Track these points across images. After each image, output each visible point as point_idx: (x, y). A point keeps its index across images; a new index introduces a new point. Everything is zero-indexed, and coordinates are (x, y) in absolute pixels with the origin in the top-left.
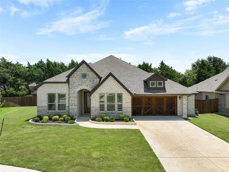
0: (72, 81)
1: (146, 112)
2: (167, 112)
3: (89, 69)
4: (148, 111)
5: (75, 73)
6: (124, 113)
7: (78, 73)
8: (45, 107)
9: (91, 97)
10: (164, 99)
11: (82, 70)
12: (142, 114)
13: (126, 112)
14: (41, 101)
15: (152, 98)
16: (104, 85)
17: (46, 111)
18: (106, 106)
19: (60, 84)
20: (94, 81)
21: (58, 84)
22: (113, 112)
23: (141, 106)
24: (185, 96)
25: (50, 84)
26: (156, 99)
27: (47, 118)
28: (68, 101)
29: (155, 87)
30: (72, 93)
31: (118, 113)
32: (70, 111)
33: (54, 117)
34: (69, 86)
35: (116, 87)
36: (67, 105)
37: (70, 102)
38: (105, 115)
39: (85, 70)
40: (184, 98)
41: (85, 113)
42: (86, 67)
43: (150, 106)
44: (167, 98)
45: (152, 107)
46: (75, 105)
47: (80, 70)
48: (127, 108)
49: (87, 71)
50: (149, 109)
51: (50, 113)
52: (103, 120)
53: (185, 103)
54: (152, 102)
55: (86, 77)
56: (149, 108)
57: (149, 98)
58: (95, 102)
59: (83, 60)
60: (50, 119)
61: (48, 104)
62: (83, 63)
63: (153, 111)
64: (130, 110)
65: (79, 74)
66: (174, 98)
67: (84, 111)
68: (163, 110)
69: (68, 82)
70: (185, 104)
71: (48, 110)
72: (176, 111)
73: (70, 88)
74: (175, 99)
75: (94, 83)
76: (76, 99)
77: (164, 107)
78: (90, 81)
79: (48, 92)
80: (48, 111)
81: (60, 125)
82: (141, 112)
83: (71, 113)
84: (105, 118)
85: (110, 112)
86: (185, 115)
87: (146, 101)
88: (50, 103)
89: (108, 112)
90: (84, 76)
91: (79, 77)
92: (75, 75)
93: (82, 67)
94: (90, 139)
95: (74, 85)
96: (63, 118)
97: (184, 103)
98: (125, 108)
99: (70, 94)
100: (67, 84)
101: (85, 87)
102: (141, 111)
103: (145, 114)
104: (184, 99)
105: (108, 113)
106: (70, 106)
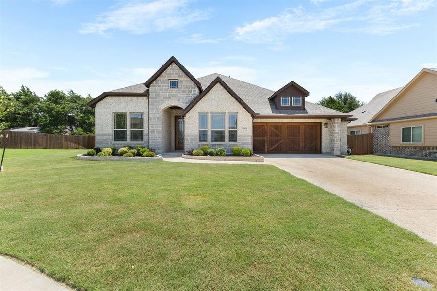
0: (154, 92)
1: (273, 148)
2: (305, 148)
3: (182, 73)
4: (275, 146)
5: (158, 78)
6: (241, 145)
7: (163, 78)
8: (109, 135)
9: (185, 119)
10: (301, 127)
11: (171, 74)
12: (266, 150)
13: (243, 143)
14: (103, 125)
15: (281, 126)
16: (207, 98)
17: (111, 142)
18: (209, 134)
19: (135, 98)
20: (189, 92)
21: (130, 98)
22: (222, 143)
23: (265, 138)
24: (338, 120)
25: (116, 97)
26: (288, 127)
27: (110, 151)
28: (147, 125)
29: (289, 105)
30: (154, 112)
31: (230, 146)
32: (151, 142)
33: (120, 149)
34: (149, 100)
35: (228, 102)
36: (145, 132)
37: (150, 127)
38: (208, 147)
39: (176, 74)
40: (337, 123)
41: (175, 149)
42: (177, 69)
43: (279, 138)
44: (305, 125)
45: (281, 140)
46: (158, 132)
47: (168, 74)
48: (245, 136)
49: (180, 76)
50: (277, 143)
51: (116, 145)
52: (205, 154)
53: (338, 131)
54: (281, 133)
55: (177, 86)
56: (278, 141)
57: (278, 126)
58: (191, 127)
59: (173, 57)
60: (114, 153)
61: (115, 131)
62: (173, 61)
63: (284, 146)
64: (250, 140)
65: (166, 80)
66: (316, 126)
67: (174, 146)
68: (299, 144)
69: (146, 94)
70: (338, 133)
71: (115, 140)
72: (318, 147)
73: (150, 103)
74: (318, 127)
75: (189, 97)
76: (160, 122)
77: (301, 140)
78: (184, 92)
79: (114, 111)
80: (113, 142)
81: (128, 159)
82: (265, 148)
83: (152, 145)
84: (209, 150)
85: (218, 143)
86: (338, 150)
87: (272, 131)
88: (117, 128)
89: (215, 143)
90: (174, 84)
91: (166, 86)
92: (159, 82)
93: (171, 69)
94: (181, 176)
95: (157, 98)
96: (136, 151)
97: (336, 131)
98: (241, 136)
99: (151, 113)
100: (145, 98)
101: (176, 102)
102: (264, 146)
103: (271, 151)
104: (336, 125)
105: (213, 145)
106: (150, 134)
